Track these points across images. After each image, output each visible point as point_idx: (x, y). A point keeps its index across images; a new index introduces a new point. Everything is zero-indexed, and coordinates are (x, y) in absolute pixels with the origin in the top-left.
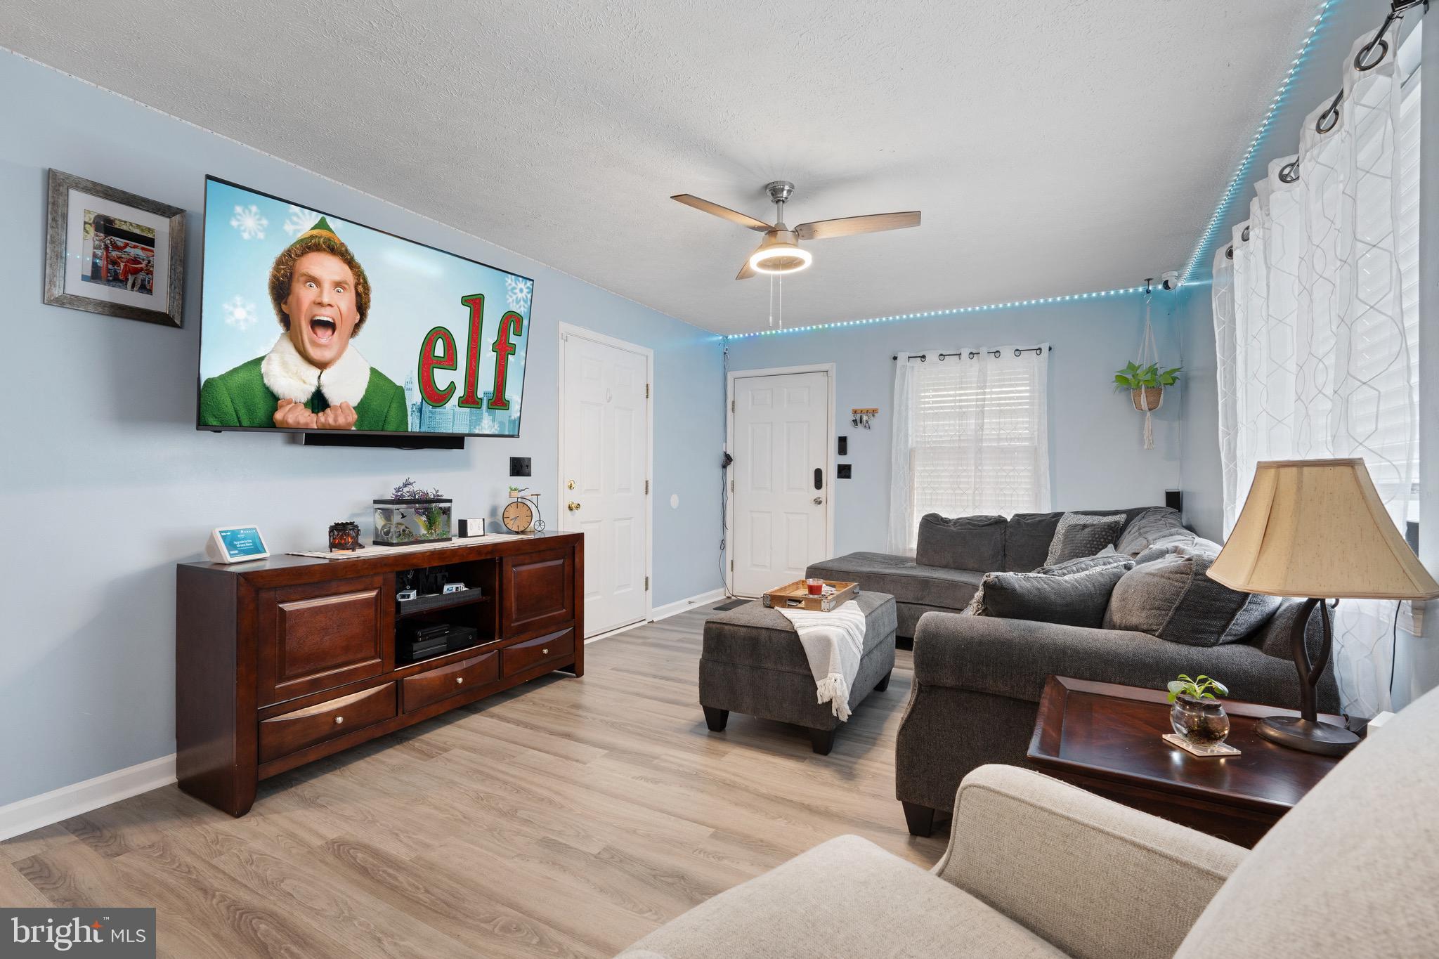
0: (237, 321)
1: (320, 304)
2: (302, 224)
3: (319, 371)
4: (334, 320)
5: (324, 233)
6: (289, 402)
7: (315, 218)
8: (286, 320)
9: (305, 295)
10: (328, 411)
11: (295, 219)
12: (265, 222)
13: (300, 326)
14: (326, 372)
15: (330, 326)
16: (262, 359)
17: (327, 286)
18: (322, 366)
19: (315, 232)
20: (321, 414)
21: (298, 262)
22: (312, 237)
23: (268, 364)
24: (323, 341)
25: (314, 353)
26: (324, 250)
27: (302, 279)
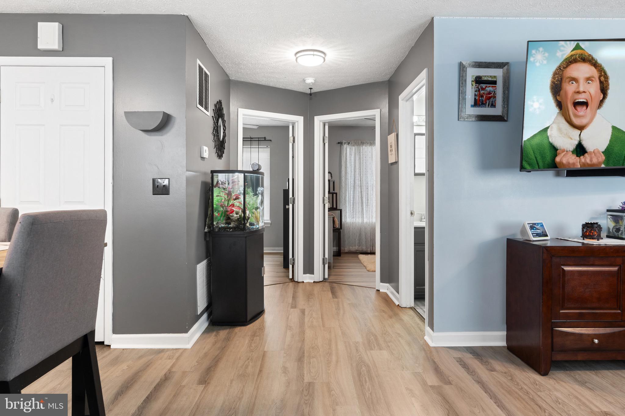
0: (535, 109)
1: (578, 92)
2: (567, 50)
3: (580, 131)
4: (587, 100)
5: (579, 51)
6: (563, 151)
7: (573, 45)
8: (560, 105)
9: (569, 88)
10: (586, 155)
11: (562, 48)
12: (547, 54)
13: (567, 107)
14: (584, 132)
15: (585, 104)
16: (548, 128)
17: (582, 81)
18: (581, 128)
19: (573, 52)
20: (582, 157)
21: (565, 71)
22: (572, 56)
23: (551, 130)
24: (581, 113)
25: (576, 121)
26: (579, 61)
27: (568, 80)
